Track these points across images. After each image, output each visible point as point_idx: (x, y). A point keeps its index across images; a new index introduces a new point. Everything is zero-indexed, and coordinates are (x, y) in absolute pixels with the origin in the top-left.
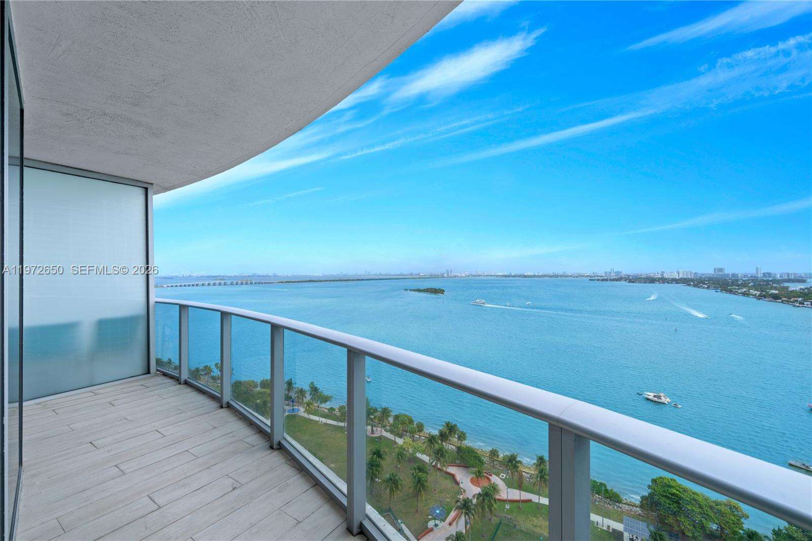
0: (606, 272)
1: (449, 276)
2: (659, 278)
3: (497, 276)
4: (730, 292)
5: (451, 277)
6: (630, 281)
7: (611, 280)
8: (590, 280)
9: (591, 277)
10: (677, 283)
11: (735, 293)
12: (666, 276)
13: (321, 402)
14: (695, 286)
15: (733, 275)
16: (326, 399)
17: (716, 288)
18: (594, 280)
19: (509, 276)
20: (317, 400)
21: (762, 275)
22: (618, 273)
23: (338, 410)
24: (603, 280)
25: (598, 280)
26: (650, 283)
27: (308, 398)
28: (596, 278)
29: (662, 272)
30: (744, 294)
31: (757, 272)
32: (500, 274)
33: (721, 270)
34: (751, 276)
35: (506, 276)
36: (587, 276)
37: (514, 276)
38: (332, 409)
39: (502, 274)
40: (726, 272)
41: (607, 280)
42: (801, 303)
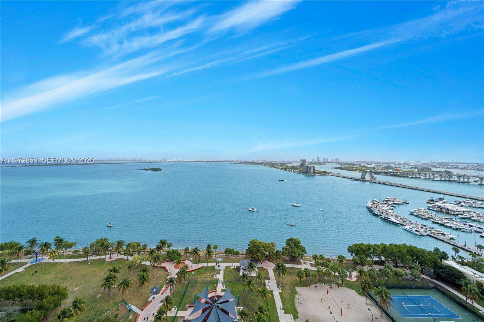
0: (236, 160)
1: (164, 162)
2: (254, 163)
3: (191, 162)
4: (274, 167)
5: (166, 162)
6: (245, 164)
7: (238, 163)
8: (231, 163)
9: (231, 162)
10: (259, 164)
11: (275, 168)
12: (256, 162)
13: (65, 248)
14: (265, 165)
15: (275, 161)
16: (71, 246)
17: (270, 166)
18: (232, 163)
19: (196, 162)
20: (62, 248)
21: (282, 161)
22: (241, 160)
23: (82, 251)
24: (235, 163)
25: (233, 163)
26: (251, 164)
27: (53, 247)
28: (233, 162)
29: (255, 160)
30: (278, 168)
32: (192, 161)
33: (272, 159)
35: (195, 162)
36: (229, 162)
37: (198, 162)
38: (76, 251)
39: (193, 160)
40: (273, 160)
41: (236, 163)
42: (291, 171)
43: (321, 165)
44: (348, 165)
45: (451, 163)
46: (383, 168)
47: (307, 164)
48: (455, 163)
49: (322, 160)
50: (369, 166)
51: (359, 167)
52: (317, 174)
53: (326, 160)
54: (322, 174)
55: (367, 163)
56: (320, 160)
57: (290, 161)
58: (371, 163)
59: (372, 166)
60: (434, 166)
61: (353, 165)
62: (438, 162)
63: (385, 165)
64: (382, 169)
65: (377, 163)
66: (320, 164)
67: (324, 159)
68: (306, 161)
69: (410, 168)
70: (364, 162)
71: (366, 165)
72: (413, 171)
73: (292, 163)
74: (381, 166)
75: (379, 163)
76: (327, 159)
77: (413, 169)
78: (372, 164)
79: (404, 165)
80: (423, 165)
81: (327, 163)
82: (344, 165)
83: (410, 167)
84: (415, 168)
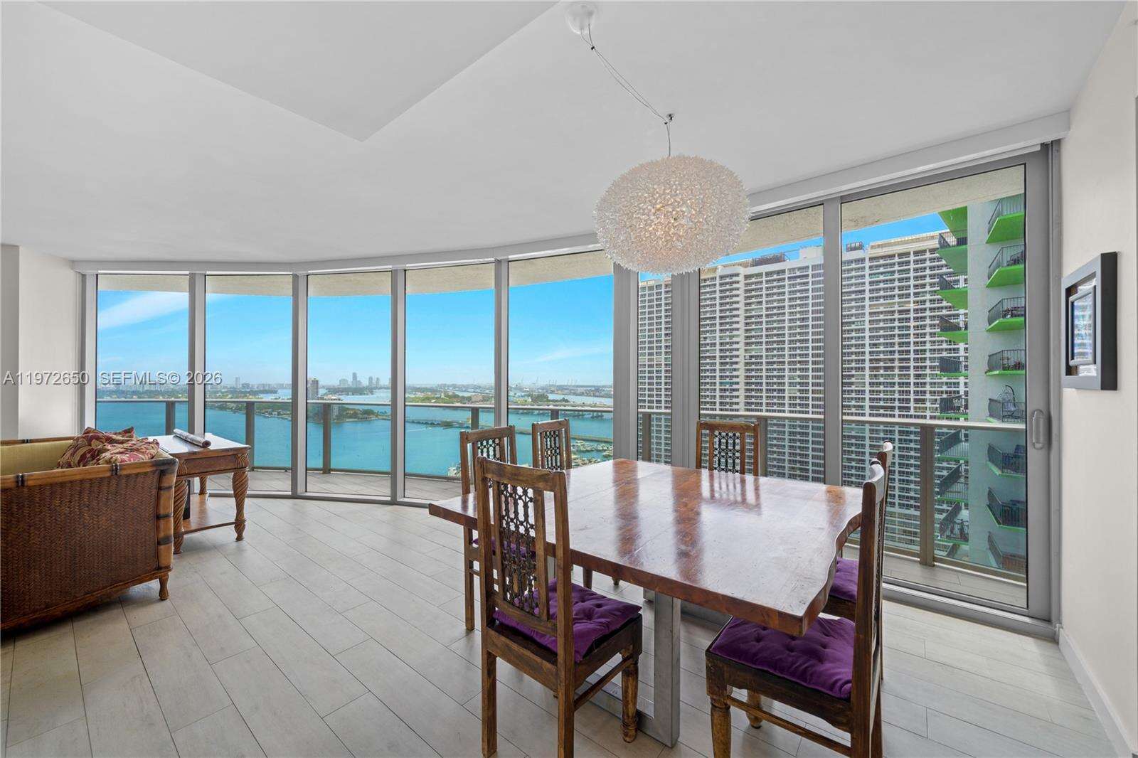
21: (241, 386)
31: (236, 384)
34: (231, 388)
42: (270, 414)
43: (361, 394)
44: (423, 392)
45: (569, 386)
46: (483, 397)
47: (322, 392)
48: (574, 386)
49: (365, 383)
50: (461, 394)
51: (443, 396)
52: (350, 417)
53: (374, 381)
54: (361, 416)
55: (461, 388)
56: (359, 381)
57: (269, 385)
58: (465, 388)
59: (466, 395)
60: (552, 392)
61: (433, 390)
62: (557, 384)
63: (487, 391)
64: (482, 399)
65: (476, 387)
66: (358, 391)
67: (371, 379)
68: (321, 383)
69: (522, 396)
70: (454, 386)
71: (457, 393)
72: (526, 401)
73: (275, 392)
74: (481, 393)
75: (480, 387)
76: (378, 379)
77: (526, 398)
78: (469, 390)
79: (516, 391)
80: (540, 391)
81: (376, 388)
82: (414, 394)
83: (523, 394)
84: (528, 396)
